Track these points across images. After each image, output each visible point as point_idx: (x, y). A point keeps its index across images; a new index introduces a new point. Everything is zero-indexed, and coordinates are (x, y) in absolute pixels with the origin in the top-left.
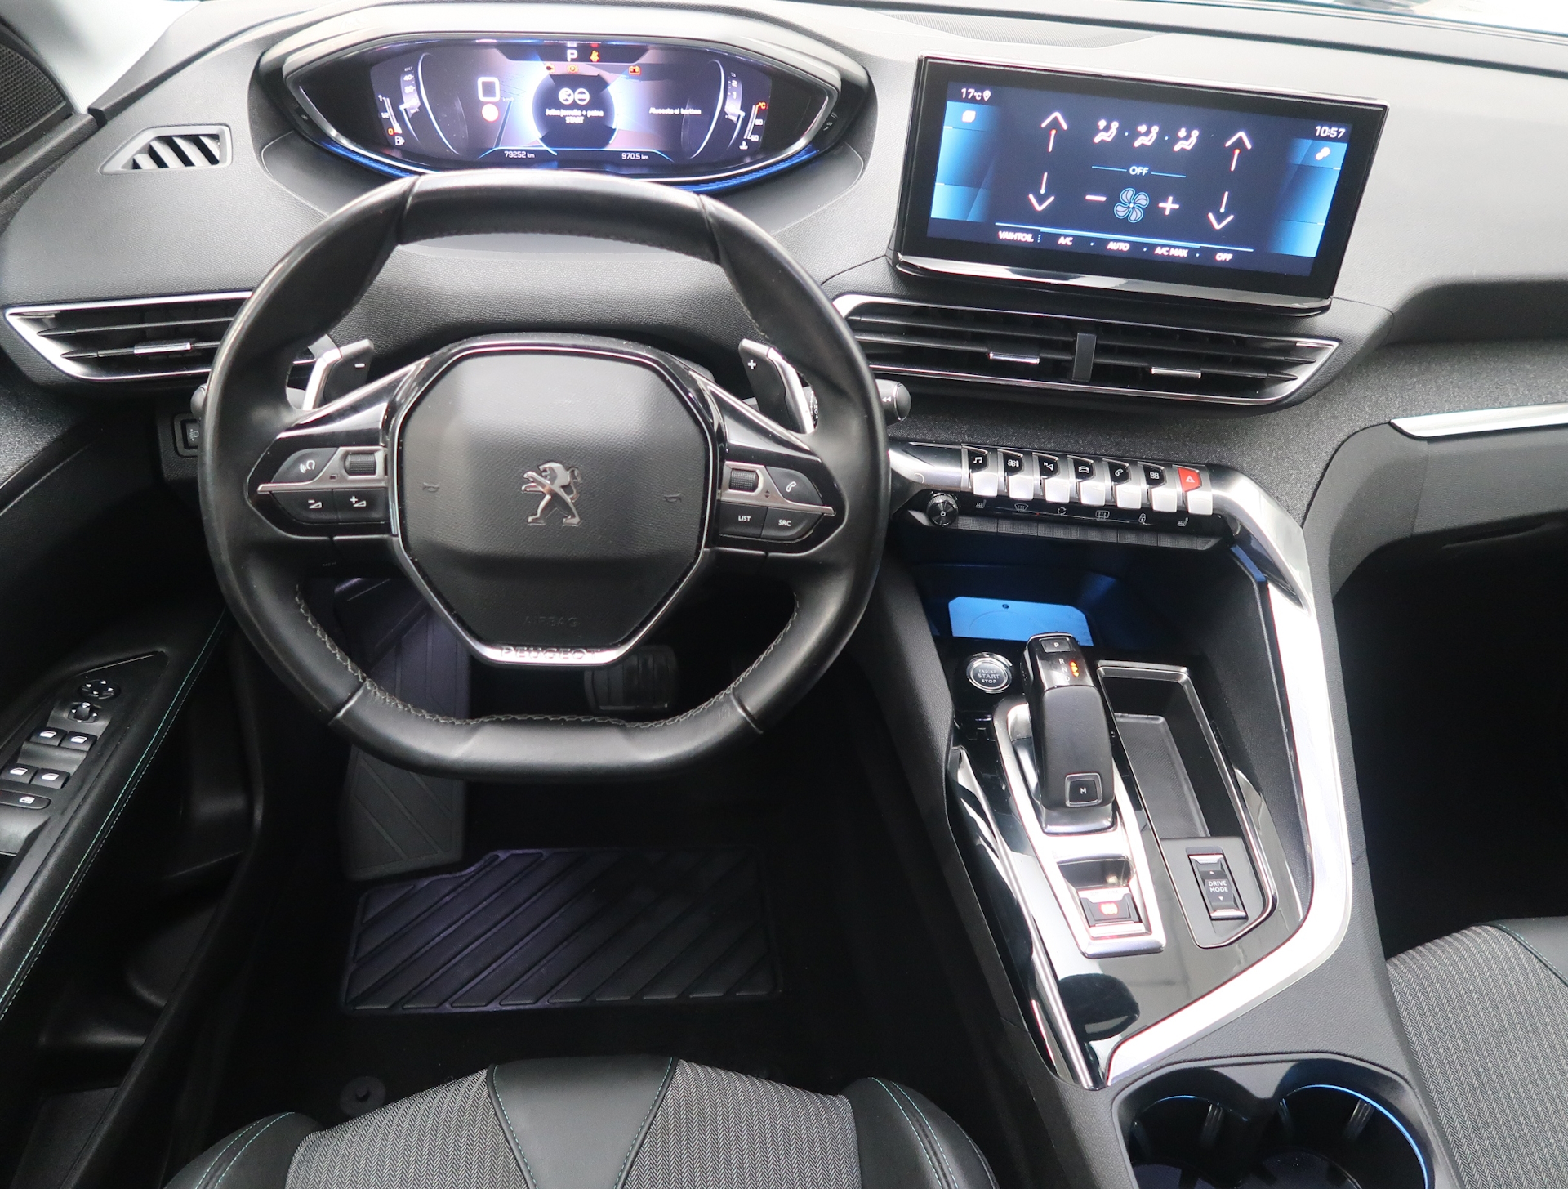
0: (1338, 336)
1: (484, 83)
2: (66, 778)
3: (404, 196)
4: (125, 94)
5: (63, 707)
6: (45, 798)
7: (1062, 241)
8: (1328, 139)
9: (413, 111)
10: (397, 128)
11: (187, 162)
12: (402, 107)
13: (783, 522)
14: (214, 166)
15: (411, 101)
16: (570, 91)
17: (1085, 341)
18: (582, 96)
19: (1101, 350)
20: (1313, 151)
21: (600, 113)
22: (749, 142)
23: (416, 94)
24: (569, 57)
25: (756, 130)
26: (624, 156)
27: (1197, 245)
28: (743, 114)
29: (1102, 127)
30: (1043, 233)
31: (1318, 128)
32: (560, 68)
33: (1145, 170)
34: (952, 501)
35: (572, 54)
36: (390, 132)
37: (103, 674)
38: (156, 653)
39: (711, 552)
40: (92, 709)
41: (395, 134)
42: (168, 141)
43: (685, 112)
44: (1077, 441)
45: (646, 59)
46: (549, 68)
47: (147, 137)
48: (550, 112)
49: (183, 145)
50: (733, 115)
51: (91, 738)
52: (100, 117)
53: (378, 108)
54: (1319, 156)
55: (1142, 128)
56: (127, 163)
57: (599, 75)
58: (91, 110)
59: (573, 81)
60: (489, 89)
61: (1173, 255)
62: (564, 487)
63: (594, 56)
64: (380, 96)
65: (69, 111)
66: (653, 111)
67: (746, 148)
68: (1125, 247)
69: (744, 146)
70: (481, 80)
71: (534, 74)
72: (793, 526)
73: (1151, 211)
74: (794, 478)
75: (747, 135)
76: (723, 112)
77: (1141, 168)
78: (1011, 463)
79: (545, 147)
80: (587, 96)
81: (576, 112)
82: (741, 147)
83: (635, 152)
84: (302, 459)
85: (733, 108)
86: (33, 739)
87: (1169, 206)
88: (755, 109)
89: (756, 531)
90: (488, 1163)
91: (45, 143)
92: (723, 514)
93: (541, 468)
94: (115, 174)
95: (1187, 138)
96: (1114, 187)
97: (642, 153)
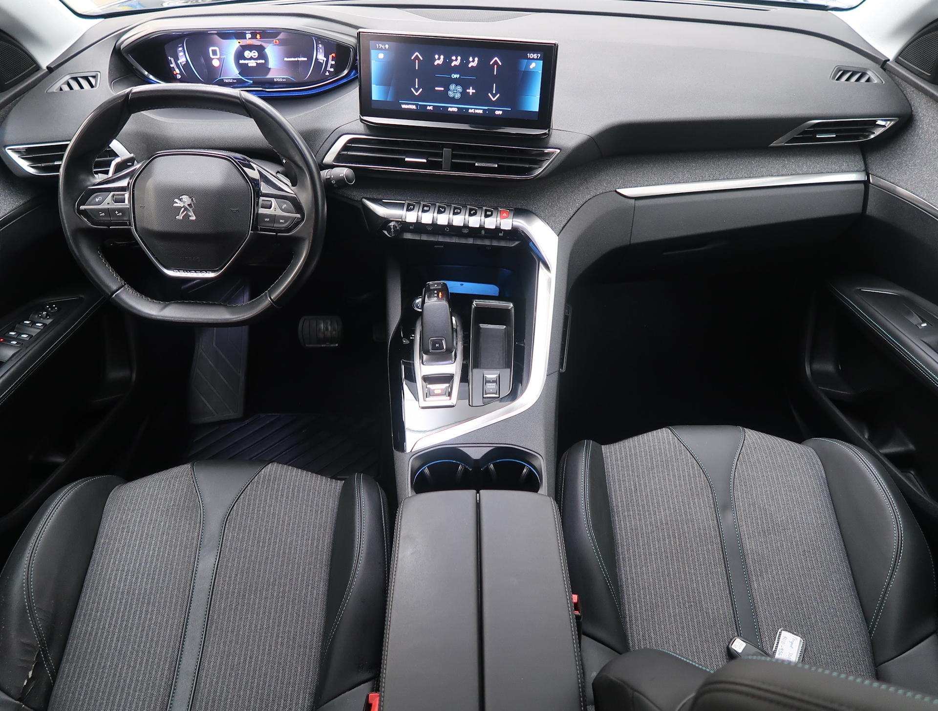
0: (559, 147)
1: (212, 50)
2: (31, 336)
3: (128, 94)
4: (62, 61)
5: (35, 314)
6: (20, 342)
7: (428, 108)
8: (533, 59)
9: (183, 63)
10: (177, 71)
11: (82, 87)
12: (179, 62)
13: (281, 221)
14: (93, 89)
15: (182, 60)
16: (249, 52)
17: (447, 151)
18: (254, 54)
19: (454, 156)
20: (528, 65)
21: (263, 61)
22: (329, 71)
23: (184, 56)
24: (247, 37)
25: (332, 66)
26: (275, 80)
27: (486, 108)
28: (325, 59)
29: (437, 58)
30: (419, 105)
31: (529, 54)
32: (244, 42)
33: (458, 76)
34: (397, 225)
35: (248, 36)
36: (175, 73)
37: (54, 303)
38: (80, 297)
39: (254, 233)
40: (47, 315)
41: (177, 74)
42: (75, 79)
43: (300, 59)
44: (458, 199)
45: (280, 37)
46: (239, 43)
47: (67, 78)
48: (241, 62)
49: (82, 81)
50: (321, 60)
51: (44, 325)
52: (50, 69)
53: (169, 62)
54: (531, 67)
55: (454, 58)
56: (58, 88)
57: (261, 45)
58: (48, 67)
59: (250, 48)
60: (214, 52)
61: (477, 113)
62: (188, 205)
63: (258, 36)
64: (169, 58)
65: (38, 68)
66: (286, 59)
67: (328, 74)
68: (455, 110)
69: (327, 74)
70: (211, 49)
71: (234, 45)
72: (285, 222)
73: (464, 93)
74: (285, 203)
75: (328, 68)
76: (316, 59)
77: (456, 75)
78: (425, 208)
79: (241, 77)
80: (257, 54)
81: (252, 61)
82: (326, 74)
83: (280, 78)
84: (96, 197)
85: (321, 57)
86: (21, 323)
87: (471, 91)
88: (330, 57)
89: (272, 225)
90: (185, 491)
91: (27, 81)
92: (258, 217)
93: (180, 197)
94: (53, 93)
95: (473, 61)
96: (446, 84)
97: (283, 78)
